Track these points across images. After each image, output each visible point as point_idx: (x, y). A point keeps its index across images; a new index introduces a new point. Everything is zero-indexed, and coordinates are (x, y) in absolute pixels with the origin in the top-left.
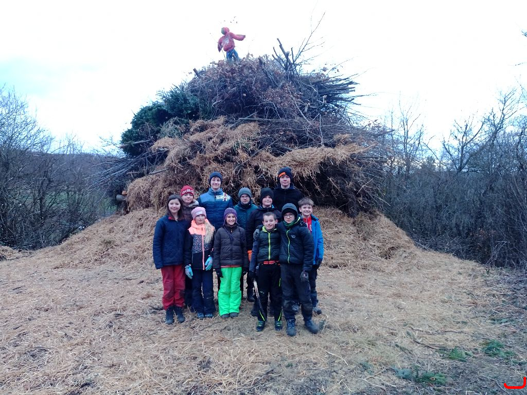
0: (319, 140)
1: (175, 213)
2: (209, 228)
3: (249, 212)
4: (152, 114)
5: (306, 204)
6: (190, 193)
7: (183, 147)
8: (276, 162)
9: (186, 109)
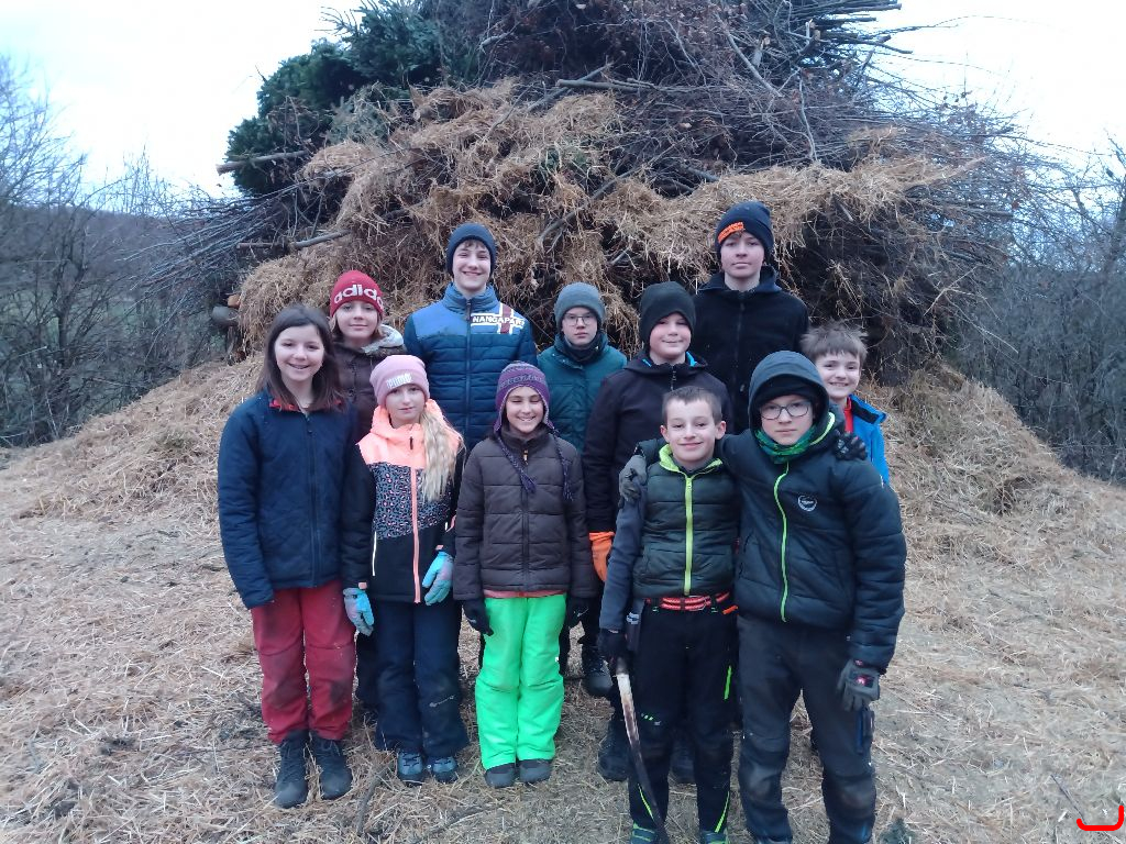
0: (802, 145)
1: (299, 384)
2: (440, 438)
3: (596, 375)
4: (309, 72)
5: (836, 350)
6: (364, 299)
7: (390, 166)
8: (671, 215)
9: (405, 59)
